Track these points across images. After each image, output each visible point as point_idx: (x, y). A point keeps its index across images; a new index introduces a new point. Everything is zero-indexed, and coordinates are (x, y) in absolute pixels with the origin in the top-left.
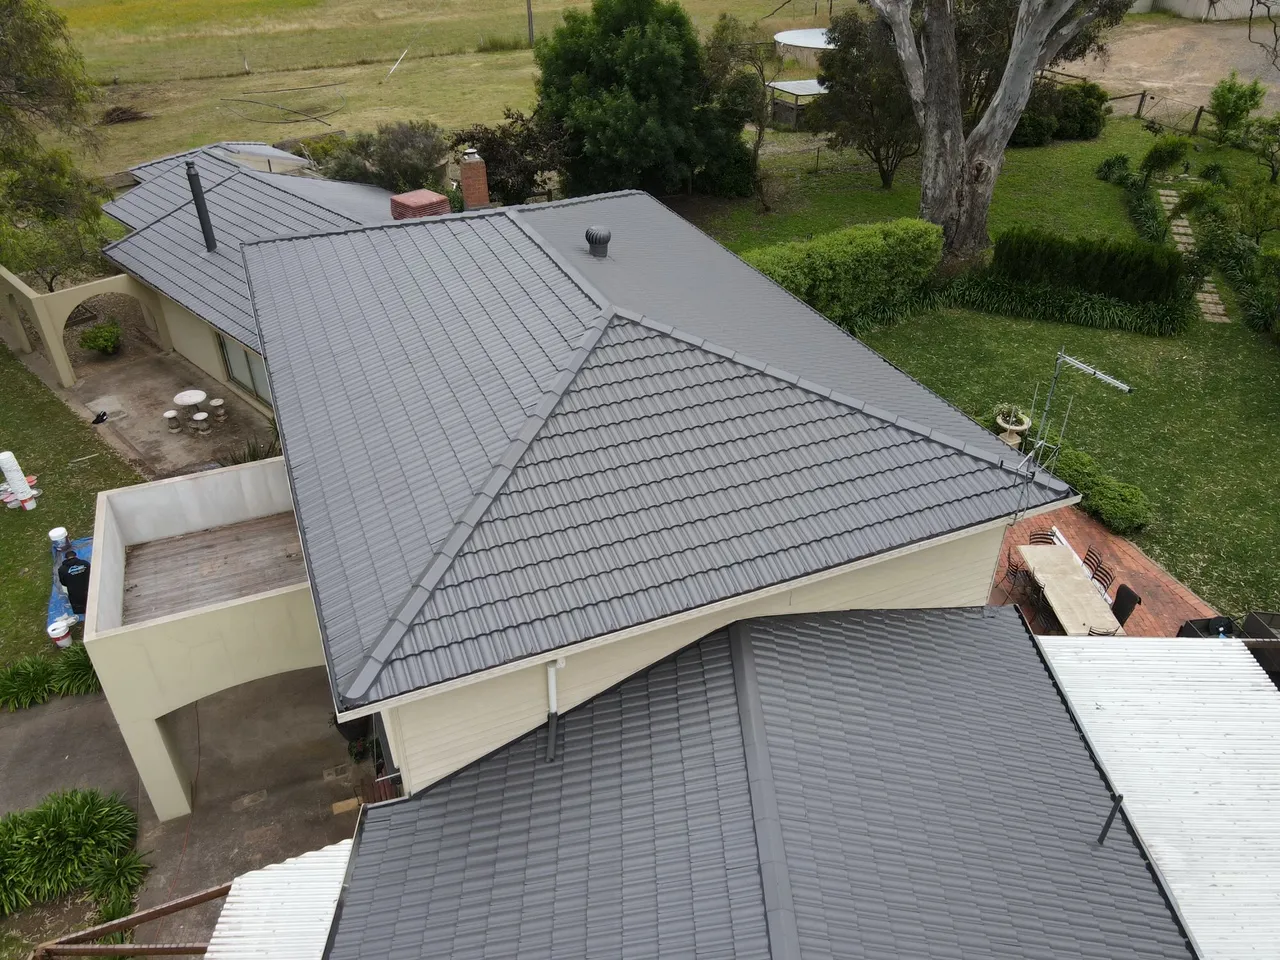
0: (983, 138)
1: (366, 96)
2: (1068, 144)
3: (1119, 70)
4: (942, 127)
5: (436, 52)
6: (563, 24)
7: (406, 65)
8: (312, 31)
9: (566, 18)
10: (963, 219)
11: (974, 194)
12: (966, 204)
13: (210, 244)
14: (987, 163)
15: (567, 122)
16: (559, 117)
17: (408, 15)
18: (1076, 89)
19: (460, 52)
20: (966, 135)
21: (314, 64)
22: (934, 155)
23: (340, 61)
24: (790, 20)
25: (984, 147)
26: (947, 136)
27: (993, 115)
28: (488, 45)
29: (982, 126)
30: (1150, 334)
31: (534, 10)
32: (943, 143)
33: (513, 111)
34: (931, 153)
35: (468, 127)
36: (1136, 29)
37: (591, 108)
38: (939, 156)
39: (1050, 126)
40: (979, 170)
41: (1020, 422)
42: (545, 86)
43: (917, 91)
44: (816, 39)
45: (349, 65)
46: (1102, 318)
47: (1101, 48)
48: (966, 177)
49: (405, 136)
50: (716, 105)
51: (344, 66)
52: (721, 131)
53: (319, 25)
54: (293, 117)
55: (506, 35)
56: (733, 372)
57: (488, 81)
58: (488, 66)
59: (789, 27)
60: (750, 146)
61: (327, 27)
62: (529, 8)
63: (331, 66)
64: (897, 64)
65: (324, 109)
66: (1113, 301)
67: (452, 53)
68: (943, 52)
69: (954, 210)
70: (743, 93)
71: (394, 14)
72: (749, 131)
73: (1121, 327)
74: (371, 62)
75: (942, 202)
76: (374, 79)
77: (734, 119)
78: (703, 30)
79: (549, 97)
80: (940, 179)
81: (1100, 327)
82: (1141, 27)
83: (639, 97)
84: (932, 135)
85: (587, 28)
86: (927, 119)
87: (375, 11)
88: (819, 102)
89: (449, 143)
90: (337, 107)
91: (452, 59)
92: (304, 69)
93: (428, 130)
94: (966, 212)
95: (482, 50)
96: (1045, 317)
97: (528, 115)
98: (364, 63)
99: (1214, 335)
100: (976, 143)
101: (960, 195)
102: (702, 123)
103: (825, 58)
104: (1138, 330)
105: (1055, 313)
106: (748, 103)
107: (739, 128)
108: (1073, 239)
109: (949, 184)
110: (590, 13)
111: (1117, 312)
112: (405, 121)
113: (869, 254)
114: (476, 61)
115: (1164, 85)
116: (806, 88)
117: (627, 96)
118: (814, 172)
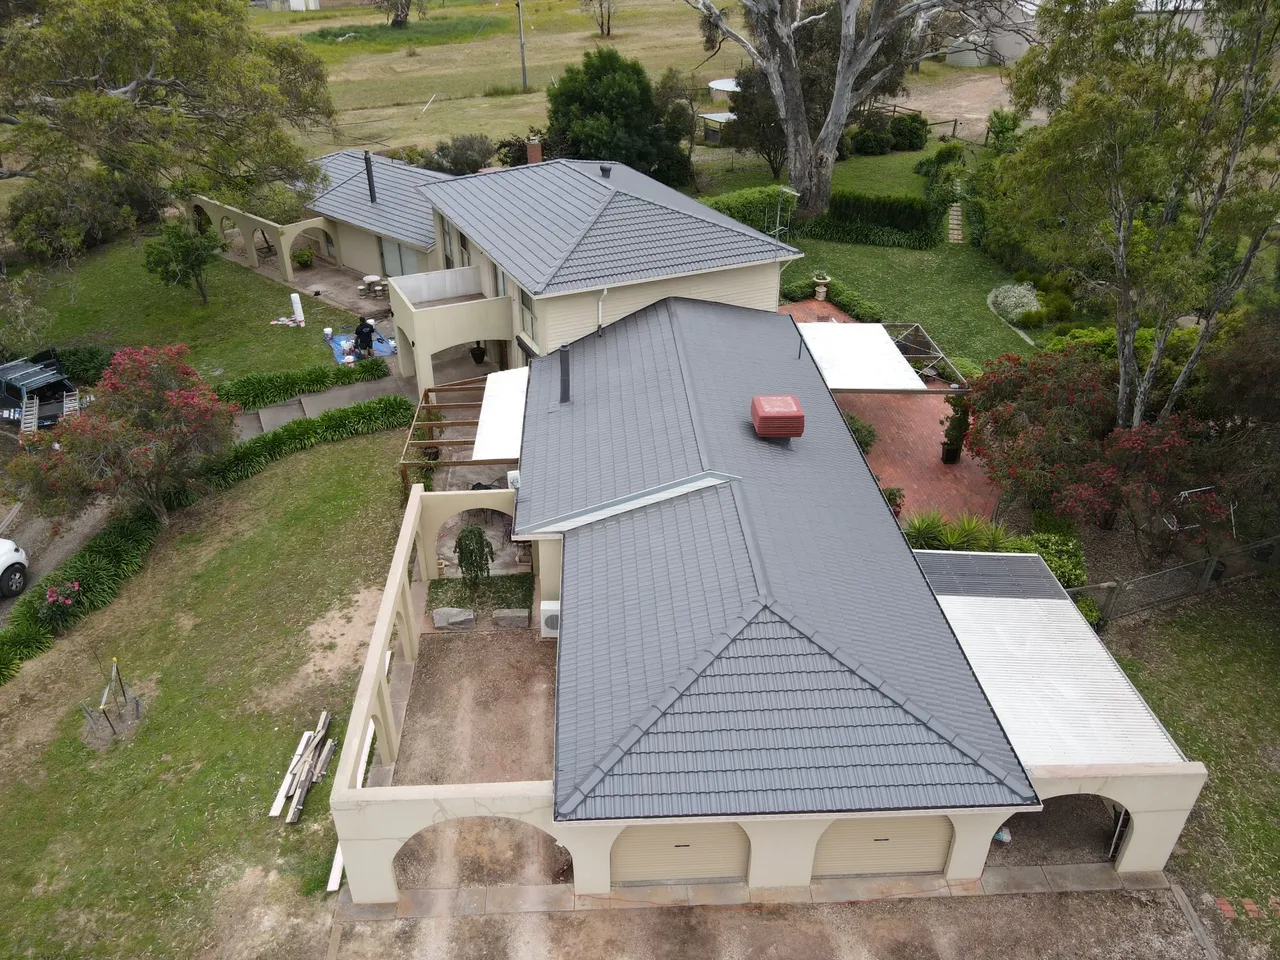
0: (823, 141)
1: (409, 128)
2: (903, 153)
3: (953, 107)
4: (797, 133)
5: (452, 97)
6: (564, 75)
7: (436, 105)
8: (347, 82)
9: (567, 71)
10: (814, 189)
11: (819, 173)
12: (815, 180)
13: (373, 199)
14: (826, 155)
15: (569, 135)
16: (564, 131)
17: (420, 69)
18: (906, 117)
19: (471, 96)
20: (813, 139)
21: (360, 106)
22: (793, 150)
23: (380, 104)
24: (722, 72)
25: (823, 147)
26: (800, 139)
27: (827, 127)
28: (492, 91)
29: (822, 133)
30: (914, 248)
31: (527, 65)
32: (798, 143)
33: (535, 128)
34: (791, 149)
35: (509, 138)
36: (972, 78)
37: (584, 126)
38: (796, 150)
39: (888, 141)
40: (821, 160)
41: (825, 279)
42: (554, 114)
43: (782, 114)
44: (728, 85)
45: (387, 106)
46: (888, 241)
47: (904, 90)
48: (814, 163)
49: (467, 144)
50: (663, 125)
51: (383, 107)
52: (667, 143)
53: (351, 77)
54: (360, 142)
55: (505, 84)
56: (666, 212)
57: (496, 117)
58: (493, 106)
59: (721, 77)
60: (687, 152)
61: (359, 78)
62: (523, 64)
63: (373, 108)
64: (771, 97)
65: (380, 136)
66: (895, 231)
67: (465, 98)
68: (793, 89)
69: (808, 183)
70: (680, 116)
71: (409, 68)
72: (684, 144)
73: (899, 245)
74: (404, 104)
75: (800, 179)
76: (410, 116)
77: (675, 134)
78: (654, 77)
79: (557, 119)
80: (798, 165)
81: (887, 246)
82: (978, 76)
83: (613, 119)
84: (791, 138)
85: (580, 77)
86: (789, 129)
87: (392, 66)
88: (729, 124)
89: (496, 147)
90: (391, 135)
91: (465, 102)
92: (353, 110)
93: (483, 139)
94: (815, 184)
95: (488, 95)
96: (857, 242)
97: (544, 131)
98: (398, 105)
99: (951, 249)
100: (819, 144)
101: (810, 174)
102: (654, 138)
103: (733, 95)
104: (909, 247)
105: (862, 239)
106: (683, 124)
107: (677, 140)
108: (873, 197)
109: (803, 168)
110: (581, 68)
111: (897, 237)
112: (467, 134)
113: (751, 202)
114: (486, 103)
115: (979, 116)
116: (723, 117)
117: (604, 119)
118: (730, 171)
